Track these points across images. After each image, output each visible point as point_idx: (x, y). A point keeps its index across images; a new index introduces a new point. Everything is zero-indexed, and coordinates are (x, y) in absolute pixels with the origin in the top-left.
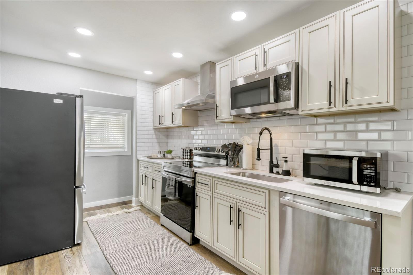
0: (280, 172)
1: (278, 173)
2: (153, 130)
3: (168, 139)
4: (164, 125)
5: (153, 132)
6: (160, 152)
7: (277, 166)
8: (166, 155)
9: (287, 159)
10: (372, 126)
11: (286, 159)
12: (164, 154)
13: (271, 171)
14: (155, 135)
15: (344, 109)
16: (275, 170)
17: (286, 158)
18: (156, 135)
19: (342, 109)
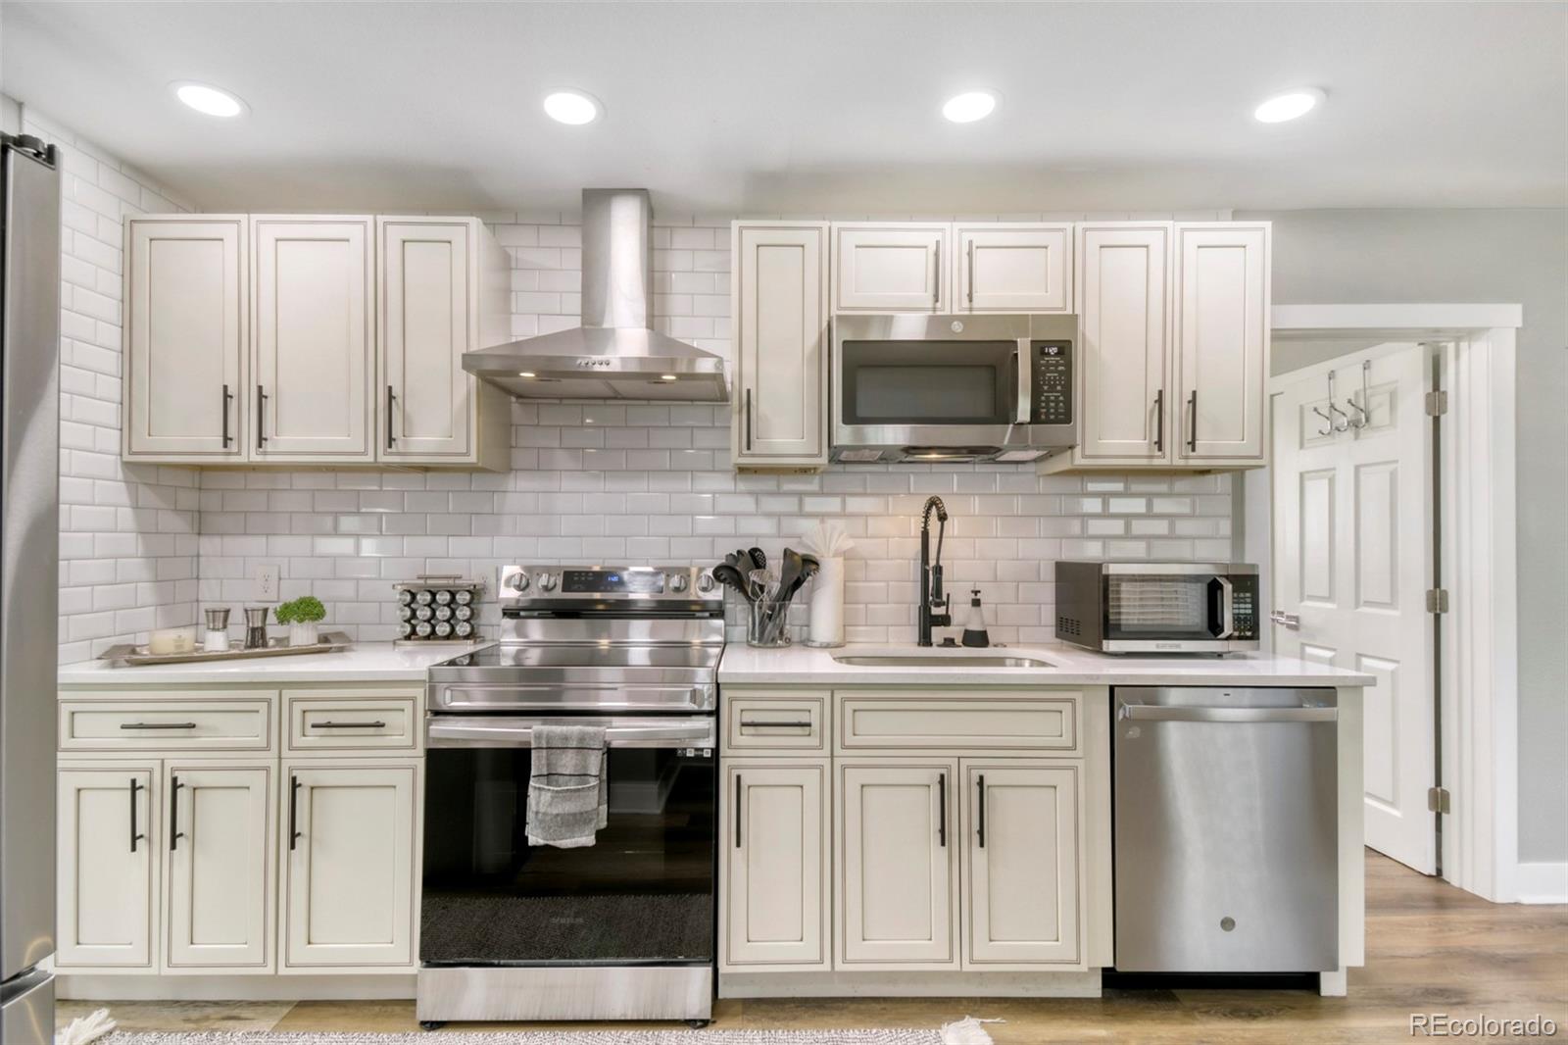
0: (958, 640)
1: (949, 642)
2: (120, 476)
3: (199, 534)
4: (269, 449)
5: (118, 491)
6: (226, 619)
7: (945, 621)
8: (274, 631)
9: (979, 596)
10: (1161, 506)
11: (976, 595)
12: (259, 624)
13: (925, 640)
14: (129, 511)
15: (1182, 462)
16: (938, 633)
17: (976, 592)
18: (136, 507)
19: (1179, 462)
